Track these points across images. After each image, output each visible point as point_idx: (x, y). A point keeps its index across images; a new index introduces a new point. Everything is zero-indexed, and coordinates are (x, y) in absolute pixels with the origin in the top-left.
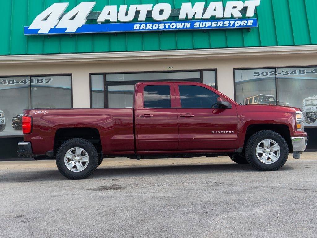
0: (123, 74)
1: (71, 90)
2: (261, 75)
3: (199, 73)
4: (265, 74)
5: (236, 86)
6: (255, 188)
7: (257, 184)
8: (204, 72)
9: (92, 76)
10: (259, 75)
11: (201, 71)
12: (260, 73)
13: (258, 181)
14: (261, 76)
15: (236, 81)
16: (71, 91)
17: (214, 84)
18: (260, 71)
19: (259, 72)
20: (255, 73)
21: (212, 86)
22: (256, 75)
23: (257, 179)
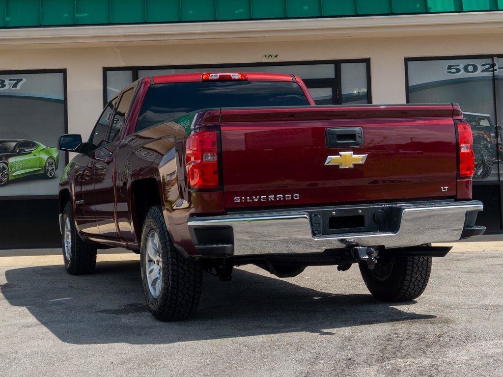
0: (174, 70)
1: (65, 102)
2: (462, 71)
3: (332, 66)
4: (470, 68)
5: (410, 94)
6: (450, 307)
7: (454, 300)
8: (343, 66)
9: (109, 73)
10: (458, 71)
11: (337, 64)
12: (461, 67)
13: (456, 292)
14: (462, 74)
15: (410, 85)
16: (63, 105)
17: (365, 90)
18: (462, 64)
19: (459, 66)
20: (450, 67)
21: (361, 94)
22: (453, 71)
23: (454, 289)
